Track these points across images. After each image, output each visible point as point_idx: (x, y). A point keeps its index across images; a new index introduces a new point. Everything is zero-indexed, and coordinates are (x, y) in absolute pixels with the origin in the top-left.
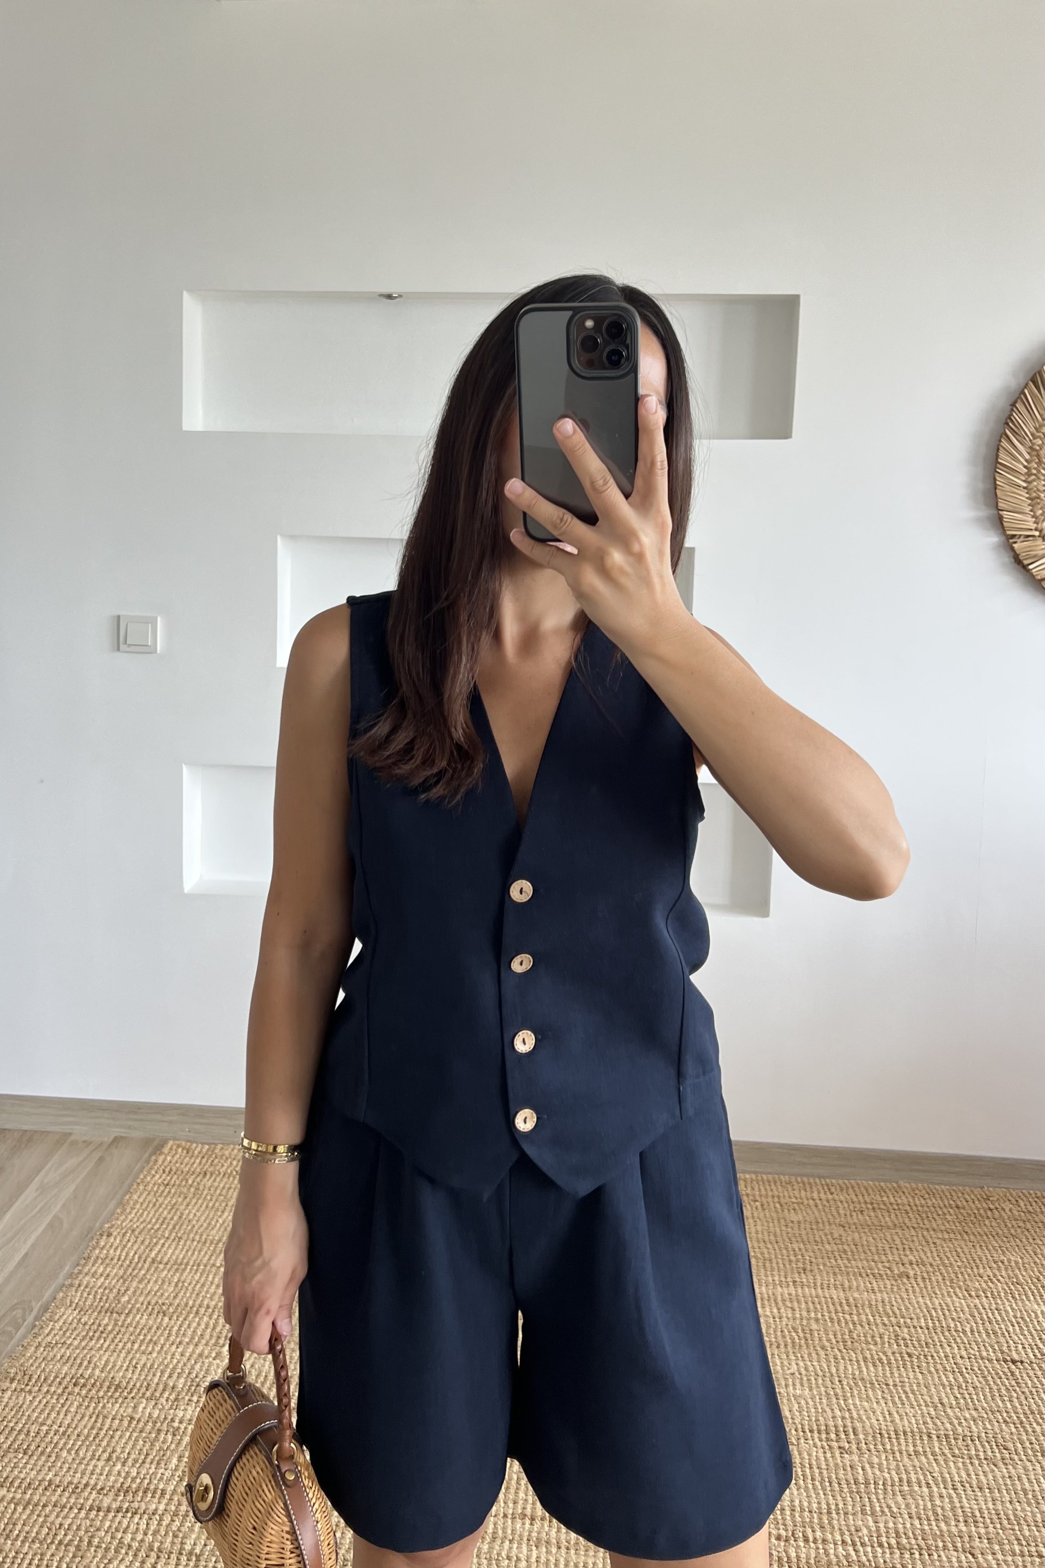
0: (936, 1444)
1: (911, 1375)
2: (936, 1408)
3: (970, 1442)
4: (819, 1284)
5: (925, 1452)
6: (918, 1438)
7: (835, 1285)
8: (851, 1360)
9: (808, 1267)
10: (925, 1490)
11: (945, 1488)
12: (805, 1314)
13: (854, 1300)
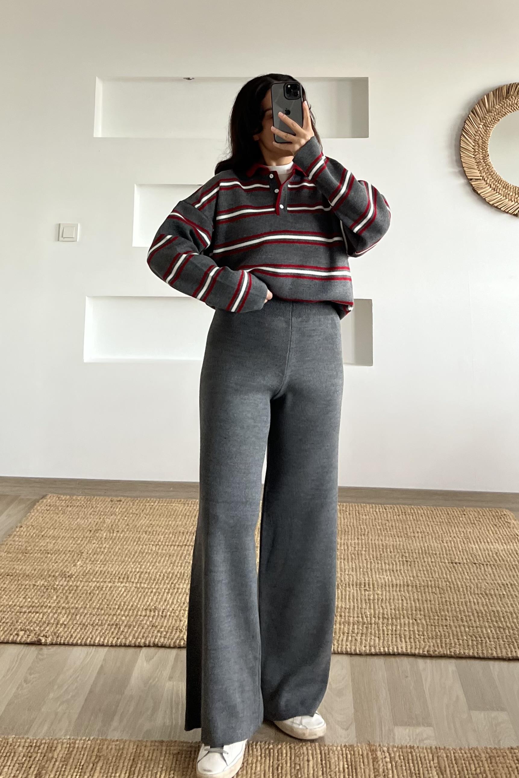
0: (410, 588)
1: (405, 568)
2: (414, 577)
3: (426, 587)
4: (370, 540)
5: (404, 591)
6: (402, 586)
7: (378, 540)
8: (378, 563)
9: (366, 533)
10: (400, 601)
11: (410, 601)
12: (360, 549)
13: (386, 544)
